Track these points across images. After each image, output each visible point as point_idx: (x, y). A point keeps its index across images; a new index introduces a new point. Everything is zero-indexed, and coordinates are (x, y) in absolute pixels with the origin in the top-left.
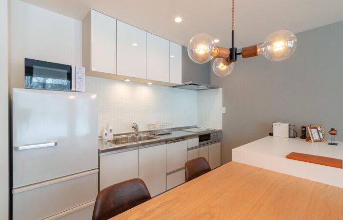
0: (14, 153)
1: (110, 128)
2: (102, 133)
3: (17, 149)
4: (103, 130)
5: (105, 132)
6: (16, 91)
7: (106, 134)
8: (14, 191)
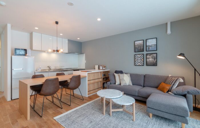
0: (13, 71)
1: (40, 67)
2: (37, 69)
3: (13, 69)
4: (37, 68)
5: (38, 68)
6: (13, 57)
7: (38, 69)
8: (12, 80)
